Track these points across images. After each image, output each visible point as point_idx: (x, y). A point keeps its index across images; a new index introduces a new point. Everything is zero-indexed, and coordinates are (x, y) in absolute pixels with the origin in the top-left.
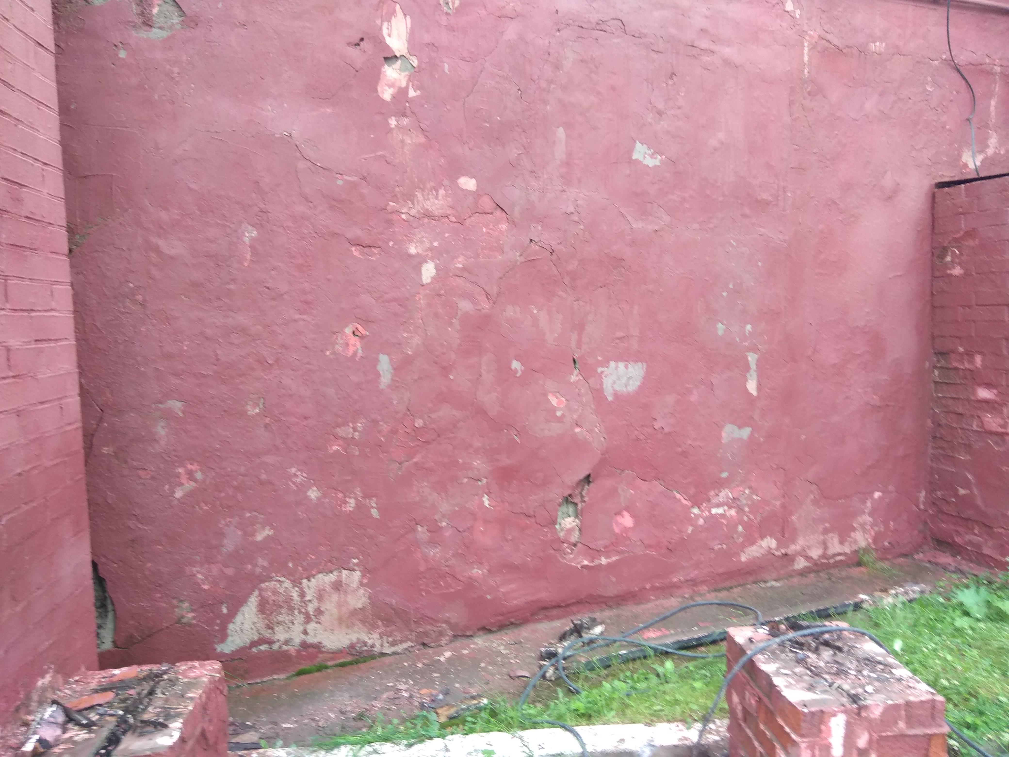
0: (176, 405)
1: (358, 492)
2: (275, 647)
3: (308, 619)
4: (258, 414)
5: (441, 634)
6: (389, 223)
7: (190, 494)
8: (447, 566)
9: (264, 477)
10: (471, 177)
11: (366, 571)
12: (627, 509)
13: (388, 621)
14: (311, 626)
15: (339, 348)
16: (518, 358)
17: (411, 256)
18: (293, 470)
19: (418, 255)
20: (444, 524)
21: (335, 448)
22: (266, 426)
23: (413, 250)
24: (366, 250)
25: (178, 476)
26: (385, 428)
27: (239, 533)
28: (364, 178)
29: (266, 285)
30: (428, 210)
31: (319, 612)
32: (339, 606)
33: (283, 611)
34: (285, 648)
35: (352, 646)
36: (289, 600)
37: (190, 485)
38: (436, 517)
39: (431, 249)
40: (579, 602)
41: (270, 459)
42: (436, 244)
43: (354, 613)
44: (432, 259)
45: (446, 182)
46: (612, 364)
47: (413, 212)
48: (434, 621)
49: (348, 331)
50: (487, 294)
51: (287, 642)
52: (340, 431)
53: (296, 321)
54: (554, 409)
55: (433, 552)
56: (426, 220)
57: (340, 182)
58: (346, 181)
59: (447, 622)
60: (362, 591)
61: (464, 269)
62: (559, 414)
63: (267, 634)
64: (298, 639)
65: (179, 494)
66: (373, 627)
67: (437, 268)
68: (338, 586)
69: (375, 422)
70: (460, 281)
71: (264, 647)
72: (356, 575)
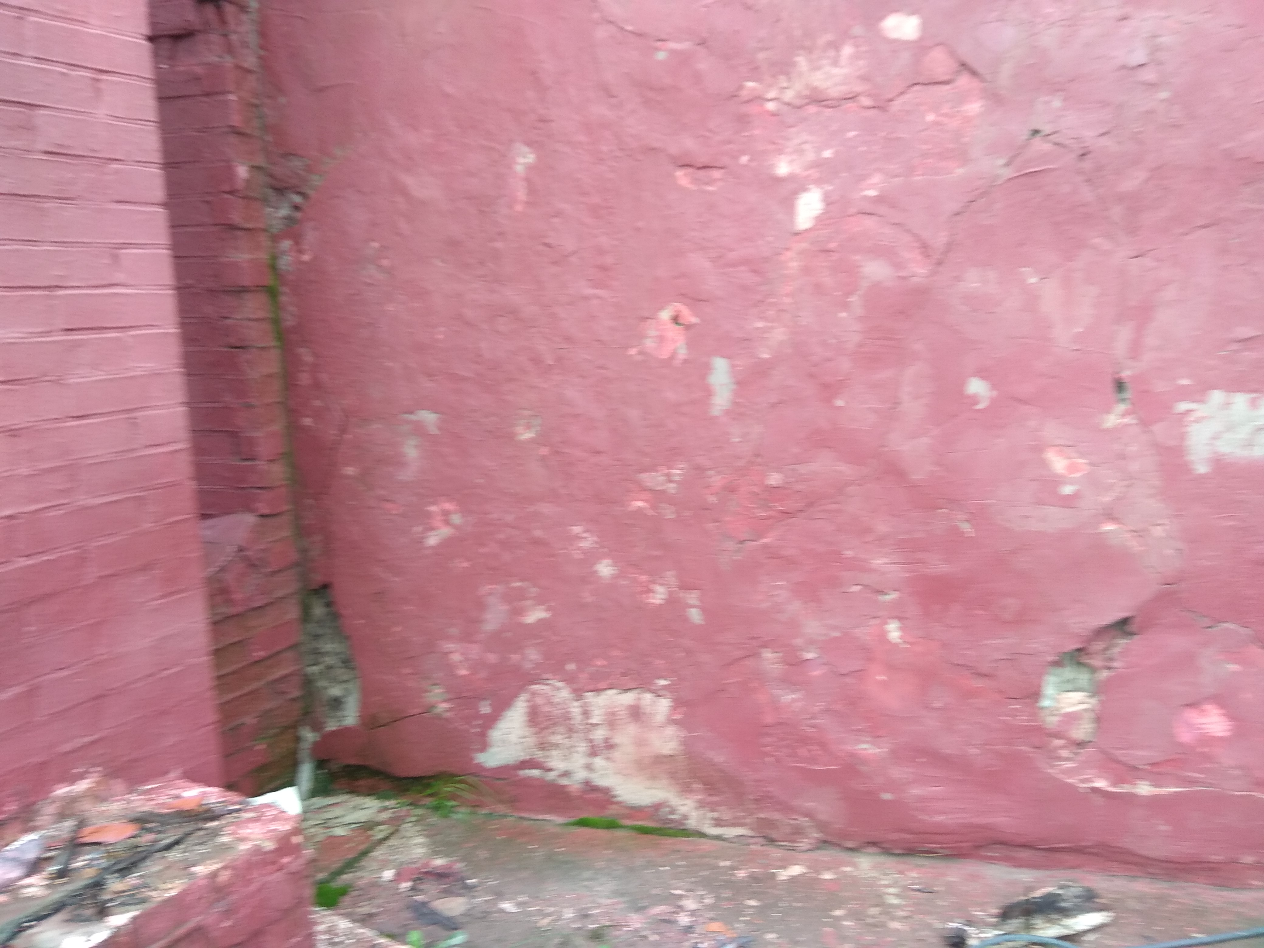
0: (428, 418)
1: (671, 576)
2: (551, 776)
3: (593, 752)
4: (532, 441)
6: (743, 120)
7: (447, 543)
9: (538, 533)
10: (913, 13)
11: (678, 703)
14: (599, 762)
15: (649, 344)
16: (983, 373)
17: (779, 180)
18: (577, 529)
19: (791, 178)
20: (810, 656)
21: (640, 504)
22: (543, 458)
23: (783, 168)
24: (702, 173)
25: (429, 515)
26: (717, 480)
27: (505, 607)
28: (702, 43)
29: (547, 241)
30: (815, 89)
31: (609, 746)
32: (640, 743)
33: (561, 729)
34: (564, 782)
35: (657, 807)
36: (567, 717)
37: (445, 532)
38: (798, 642)
39: (818, 164)
41: (546, 509)
42: (827, 154)
43: (659, 760)
44: (818, 182)
45: (857, 30)
46: (1217, 396)
47: (789, 96)
48: (785, 807)
49: (665, 315)
50: (925, 248)
51: (566, 774)
52: (648, 479)
53: (586, 298)
54: (1056, 481)
55: (788, 697)
56: (812, 109)
57: (661, 56)
58: (673, 52)
59: (808, 814)
60: (671, 731)
61: (879, 200)
62: (1068, 490)
63: (539, 755)
64: (580, 773)
65: (432, 540)
66: (685, 788)
67: (828, 201)
68: (636, 713)
69: (700, 469)
70: (869, 223)
71: (535, 773)
72: (663, 705)
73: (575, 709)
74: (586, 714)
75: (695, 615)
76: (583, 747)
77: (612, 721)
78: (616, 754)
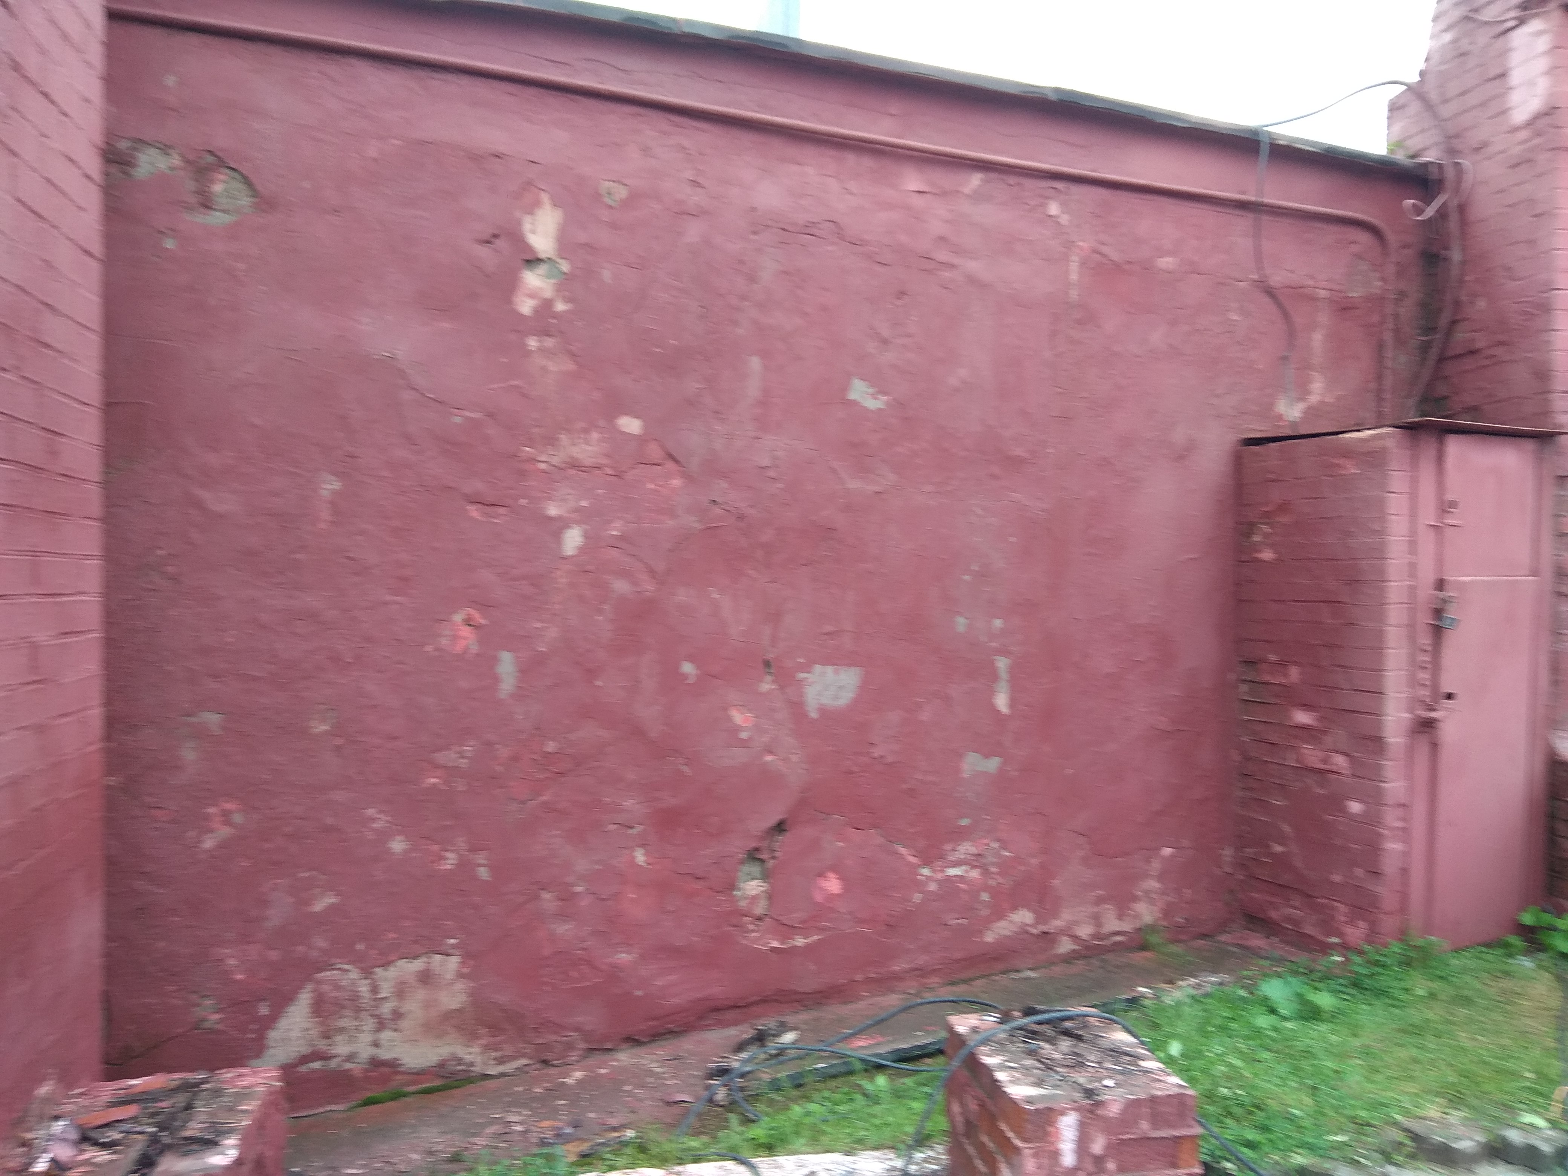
0: (212, 719)
1: (461, 843)
2: (333, 1064)
3: (381, 1025)
4: (326, 733)
5: (570, 1046)
6: (522, 474)
7: (223, 845)
8: (583, 949)
9: (330, 821)
10: (637, 417)
11: (467, 956)
12: (834, 869)
13: (495, 1028)
14: (386, 1035)
15: (444, 642)
16: (691, 658)
17: (550, 519)
18: (371, 812)
19: (559, 518)
20: (579, 889)
21: (434, 780)
22: (338, 748)
23: (553, 510)
24: (490, 510)
25: (207, 818)
26: (504, 752)
27: (290, 900)
28: (490, 415)
29: (348, 554)
30: (572, 457)
31: (397, 1015)
32: (428, 1005)
33: (347, 1012)
34: (348, 1066)
35: (442, 1065)
36: (355, 997)
37: (224, 832)
38: (570, 879)
39: (578, 510)
40: (764, 1001)
41: (339, 796)
42: (584, 503)
43: (448, 1016)
44: (578, 522)
45: (602, 423)
46: (818, 668)
47: (555, 461)
48: (559, 1028)
49: (458, 618)
50: (652, 572)
51: (351, 1057)
52: (442, 758)
53: (386, 603)
54: (737, 729)
55: (563, 929)
56: (572, 472)
57: (458, 420)
58: (468, 418)
59: (577, 1029)
60: (460, 986)
61: (621, 538)
62: (744, 735)
63: (322, 1045)
64: (365, 1052)
65: (209, 843)
66: (471, 1036)
67: (586, 536)
68: (426, 978)
69: (489, 744)
70: (614, 553)
71: (316, 1065)
72: (454, 962)
73: (364, 988)
74: (375, 990)
75: (483, 873)
76: (370, 1024)
77: (401, 991)
78: (404, 1024)
